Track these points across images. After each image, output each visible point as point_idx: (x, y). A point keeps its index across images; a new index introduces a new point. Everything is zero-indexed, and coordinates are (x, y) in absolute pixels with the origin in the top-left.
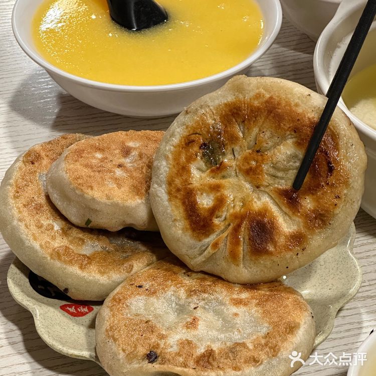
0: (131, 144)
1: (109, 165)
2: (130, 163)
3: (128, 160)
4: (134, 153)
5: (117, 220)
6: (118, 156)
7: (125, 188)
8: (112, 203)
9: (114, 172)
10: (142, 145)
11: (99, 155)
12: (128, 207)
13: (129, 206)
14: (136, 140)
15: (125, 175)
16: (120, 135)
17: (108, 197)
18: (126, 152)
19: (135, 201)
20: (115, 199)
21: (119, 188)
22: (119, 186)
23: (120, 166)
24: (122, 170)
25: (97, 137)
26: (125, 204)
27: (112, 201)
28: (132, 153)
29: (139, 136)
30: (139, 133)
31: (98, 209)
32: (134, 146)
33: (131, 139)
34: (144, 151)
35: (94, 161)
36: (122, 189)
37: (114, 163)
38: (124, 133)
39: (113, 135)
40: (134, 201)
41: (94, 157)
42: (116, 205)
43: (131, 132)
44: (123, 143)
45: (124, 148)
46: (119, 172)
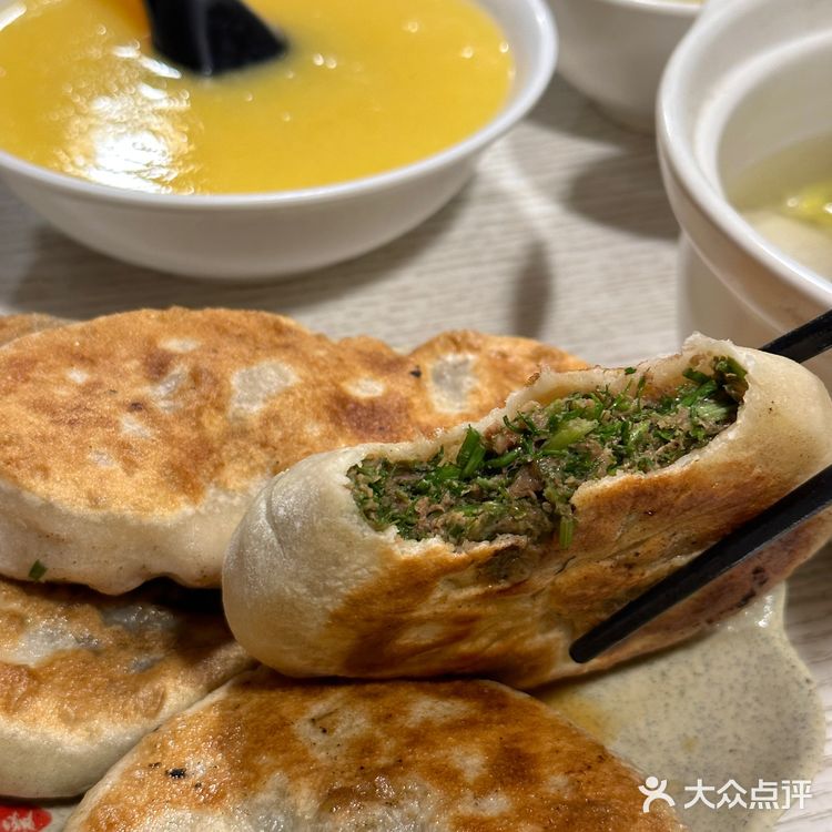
0: (172, 344)
1: (106, 405)
2: (167, 398)
3: (161, 390)
4: (180, 369)
5: (123, 564)
6: (134, 378)
7: (147, 474)
8: (104, 519)
9: (117, 426)
10: (202, 348)
11: (78, 376)
12: (153, 529)
13: (157, 527)
14: (187, 333)
15: (148, 432)
16: (145, 320)
17: (94, 501)
18: (158, 366)
19: (176, 511)
20: (114, 506)
21: (130, 473)
22: (130, 465)
23: (137, 406)
24: (141, 418)
25: (78, 325)
26: (146, 521)
27: (105, 512)
28: (173, 368)
29: (195, 322)
30: (198, 314)
31: (64, 534)
32: (180, 350)
33: (175, 331)
34: (205, 364)
35: (62, 393)
36: (139, 475)
37: (119, 398)
38: (154, 314)
39: (123, 318)
40: (172, 510)
41: (63, 381)
42: (117, 524)
43: (176, 312)
44: (151, 341)
45: (151, 356)
46: (131, 426)
